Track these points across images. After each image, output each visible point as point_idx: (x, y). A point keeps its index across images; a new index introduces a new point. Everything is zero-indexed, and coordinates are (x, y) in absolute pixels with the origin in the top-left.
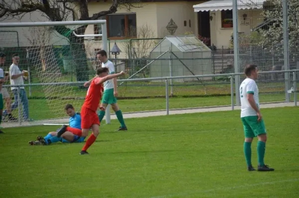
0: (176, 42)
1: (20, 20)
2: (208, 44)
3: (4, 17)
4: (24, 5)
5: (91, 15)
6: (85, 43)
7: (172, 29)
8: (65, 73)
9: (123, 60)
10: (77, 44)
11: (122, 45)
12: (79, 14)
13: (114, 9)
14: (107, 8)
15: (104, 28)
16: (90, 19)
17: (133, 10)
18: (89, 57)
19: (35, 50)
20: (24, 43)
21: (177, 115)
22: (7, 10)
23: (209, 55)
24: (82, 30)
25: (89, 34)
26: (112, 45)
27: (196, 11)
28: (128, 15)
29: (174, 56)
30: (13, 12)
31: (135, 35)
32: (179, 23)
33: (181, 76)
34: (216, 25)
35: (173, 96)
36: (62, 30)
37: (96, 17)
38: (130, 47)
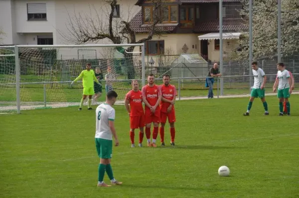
0: (187, 58)
1: (96, 43)
2: (207, 59)
3: (87, 42)
4: (99, 35)
5: (137, 41)
6: (134, 57)
7: (185, 50)
8: (122, 74)
9: (156, 67)
10: (128, 58)
11: (155, 58)
12: (130, 41)
13: (150, 37)
14: (146, 37)
15: (143, 48)
16: (136, 43)
17: (162, 38)
18: (136, 65)
19: (104, 62)
20: (99, 56)
21: (184, 101)
22: (89, 38)
23: (206, 65)
24: (131, 49)
25: (136, 51)
26: (150, 59)
27: (200, 39)
28: (159, 41)
29: (185, 66)
30: (92, 39)
31: (163, 53)
32: (190, 46)
33: (189, 77)
34: (212, 47)
35: (184, 89)
36: (119, 49)
37: (141, 42)
38: (160, 60)
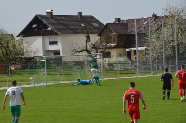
0: (121, 59)
1: (80, 54)
2: (130, 59)
3: (76, 53)
4: (81, 50)
5: (98, 52)
6: (97, 59)
7: (120, 55)
9: (107, 64)
10: (95, 60)
11: (107, 60)
12: (95, 52)
13: (104, 50)
14: (103, 50)
15: (101, 55)
16: (98, 53)
17: (110, 51)
18: (98, 63)
19: (84, 62)
20: (81, 60)
21: (121, 79)
22: (77, 51)
23: (130, 62)
24: (96, 56)
25: (98, 57)
26: (104, 60)
27: (127, 51)
28: (108, 52)
29: (121, 63)
31: (110, 57)
32: (122, 54)
33: (123, 68)
34: (132, 54)
35: (121, 74)
36: (91, 56)
37: (100, 52)
38: (109, 60)
